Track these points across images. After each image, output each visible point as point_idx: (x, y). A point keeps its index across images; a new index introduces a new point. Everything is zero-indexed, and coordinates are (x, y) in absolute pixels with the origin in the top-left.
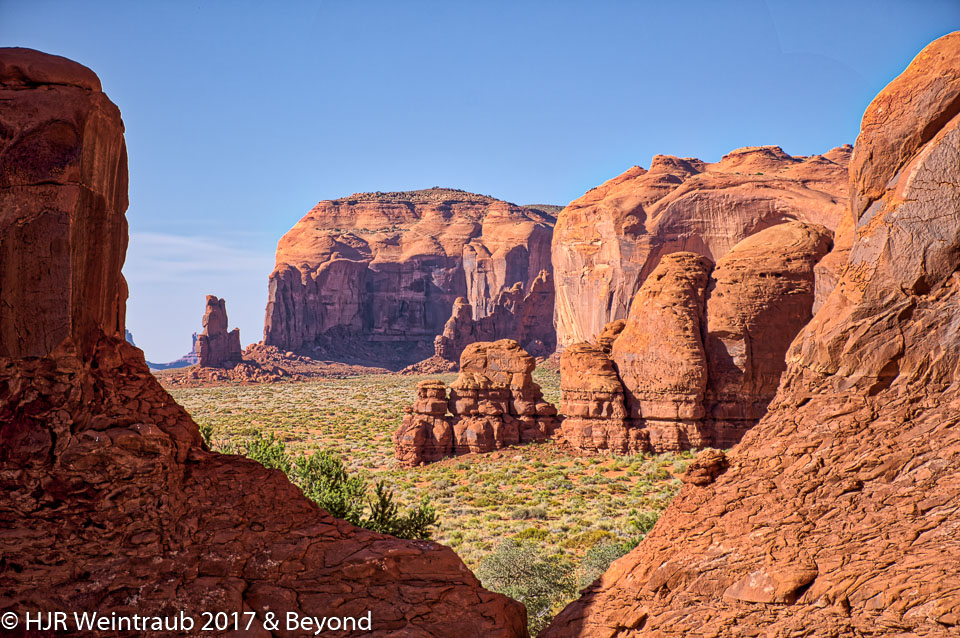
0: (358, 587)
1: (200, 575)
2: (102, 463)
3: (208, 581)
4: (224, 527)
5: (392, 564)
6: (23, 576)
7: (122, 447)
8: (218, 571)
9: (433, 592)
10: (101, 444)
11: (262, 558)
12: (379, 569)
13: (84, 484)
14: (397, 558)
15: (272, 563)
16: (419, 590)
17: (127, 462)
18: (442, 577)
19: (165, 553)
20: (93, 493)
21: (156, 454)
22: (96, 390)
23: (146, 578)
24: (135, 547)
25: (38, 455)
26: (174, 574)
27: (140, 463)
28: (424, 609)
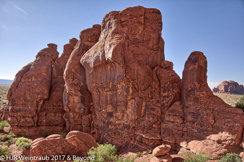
0: (226, 113)
1: (208, 109)
2: (199, 95)
3: (208, 110)
4: (212, 104)
5: (230, 110)
6: (191, 107)
7: (201, 94)
8: (210, 109)
9: (234, 115)
10: (199, 93)
11: (215, 108)
12: (228, 111)
13: (197, 98)
14: (231, 110)
15: (216, 109)
16: (233, 114)
17: (201, 95)
18: (237, 113)
19: (204, 106)
20: (198, 99)
21: (205, 95)
22: (200, 87)
23: (202, 109)
24: (202, 105)
25: (193, 94)
26: (205, 109)
27: (203, 96)
28: (233, 117)
